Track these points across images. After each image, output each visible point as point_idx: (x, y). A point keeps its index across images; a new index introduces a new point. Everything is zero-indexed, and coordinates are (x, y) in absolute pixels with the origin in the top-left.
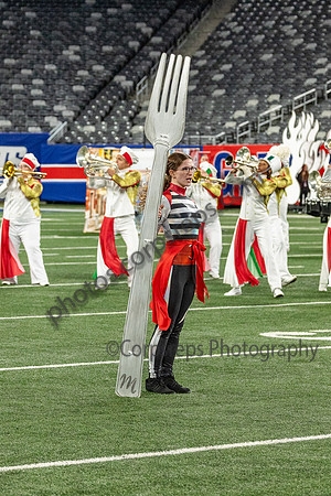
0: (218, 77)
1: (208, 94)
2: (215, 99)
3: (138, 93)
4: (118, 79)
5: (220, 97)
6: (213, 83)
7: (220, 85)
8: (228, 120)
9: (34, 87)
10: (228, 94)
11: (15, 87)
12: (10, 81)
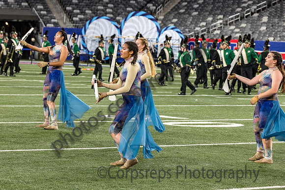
0: (196, 6)
1: (190, 14)
2: (193, 16)
3: (157, 13)
4: (148, 5)
5: (195, 16)
6: (193, 9)
7: (196, 10)
8: (197, 26)
9: (109, 8)
10: (199, 14)
11: (99, 7)
12: (97, 4)
